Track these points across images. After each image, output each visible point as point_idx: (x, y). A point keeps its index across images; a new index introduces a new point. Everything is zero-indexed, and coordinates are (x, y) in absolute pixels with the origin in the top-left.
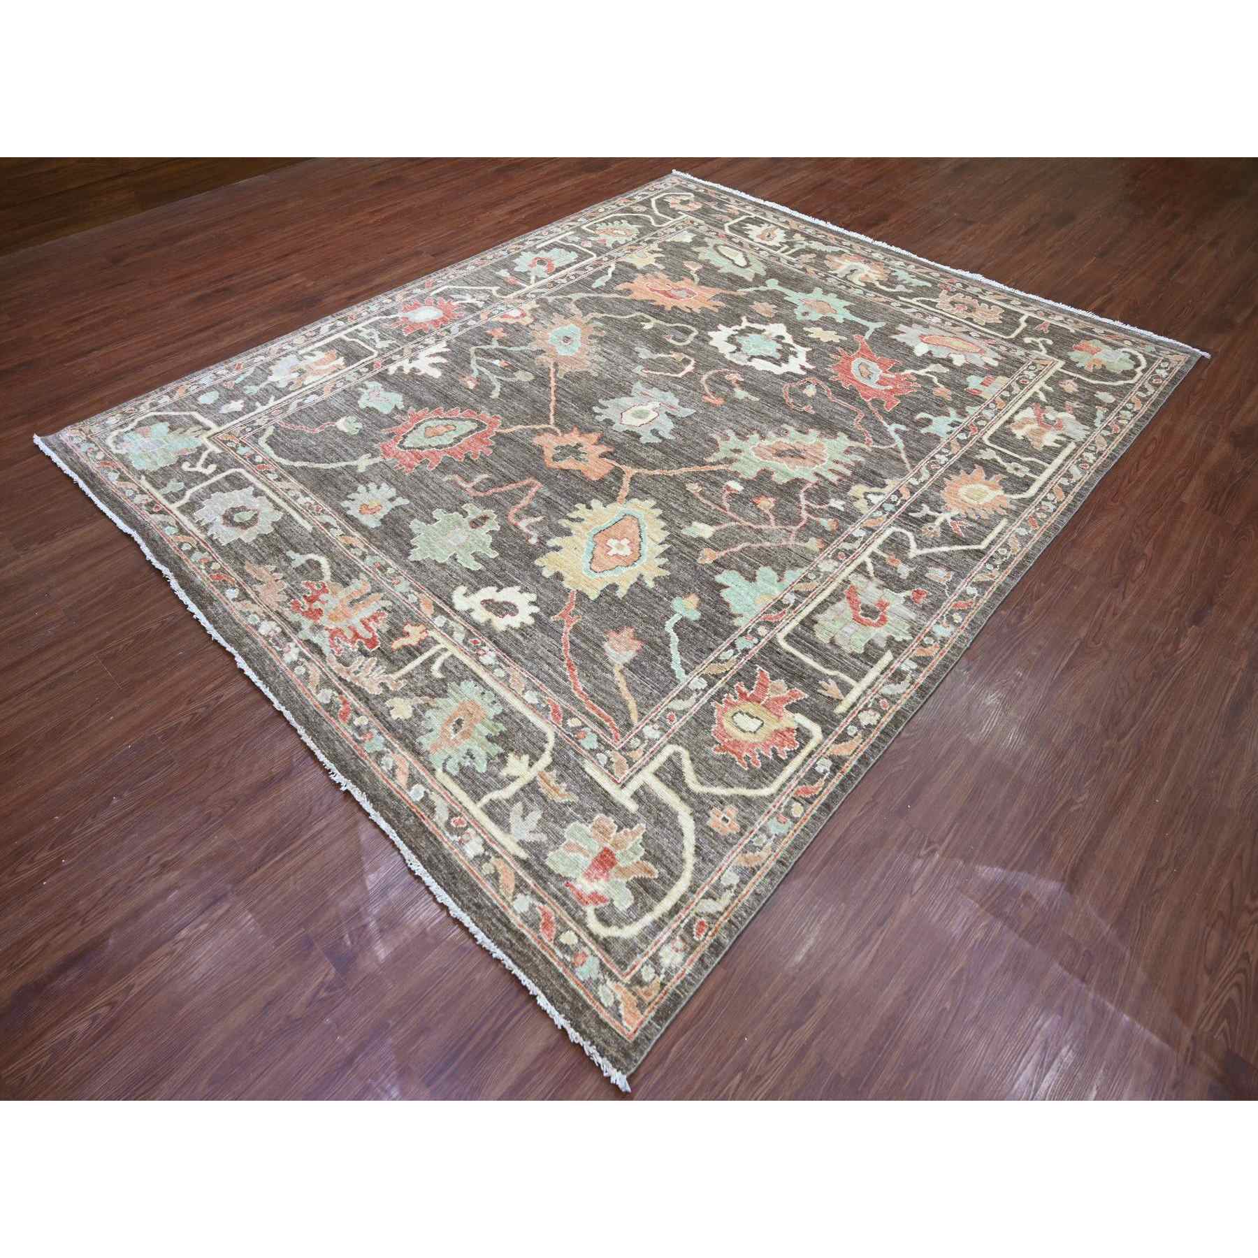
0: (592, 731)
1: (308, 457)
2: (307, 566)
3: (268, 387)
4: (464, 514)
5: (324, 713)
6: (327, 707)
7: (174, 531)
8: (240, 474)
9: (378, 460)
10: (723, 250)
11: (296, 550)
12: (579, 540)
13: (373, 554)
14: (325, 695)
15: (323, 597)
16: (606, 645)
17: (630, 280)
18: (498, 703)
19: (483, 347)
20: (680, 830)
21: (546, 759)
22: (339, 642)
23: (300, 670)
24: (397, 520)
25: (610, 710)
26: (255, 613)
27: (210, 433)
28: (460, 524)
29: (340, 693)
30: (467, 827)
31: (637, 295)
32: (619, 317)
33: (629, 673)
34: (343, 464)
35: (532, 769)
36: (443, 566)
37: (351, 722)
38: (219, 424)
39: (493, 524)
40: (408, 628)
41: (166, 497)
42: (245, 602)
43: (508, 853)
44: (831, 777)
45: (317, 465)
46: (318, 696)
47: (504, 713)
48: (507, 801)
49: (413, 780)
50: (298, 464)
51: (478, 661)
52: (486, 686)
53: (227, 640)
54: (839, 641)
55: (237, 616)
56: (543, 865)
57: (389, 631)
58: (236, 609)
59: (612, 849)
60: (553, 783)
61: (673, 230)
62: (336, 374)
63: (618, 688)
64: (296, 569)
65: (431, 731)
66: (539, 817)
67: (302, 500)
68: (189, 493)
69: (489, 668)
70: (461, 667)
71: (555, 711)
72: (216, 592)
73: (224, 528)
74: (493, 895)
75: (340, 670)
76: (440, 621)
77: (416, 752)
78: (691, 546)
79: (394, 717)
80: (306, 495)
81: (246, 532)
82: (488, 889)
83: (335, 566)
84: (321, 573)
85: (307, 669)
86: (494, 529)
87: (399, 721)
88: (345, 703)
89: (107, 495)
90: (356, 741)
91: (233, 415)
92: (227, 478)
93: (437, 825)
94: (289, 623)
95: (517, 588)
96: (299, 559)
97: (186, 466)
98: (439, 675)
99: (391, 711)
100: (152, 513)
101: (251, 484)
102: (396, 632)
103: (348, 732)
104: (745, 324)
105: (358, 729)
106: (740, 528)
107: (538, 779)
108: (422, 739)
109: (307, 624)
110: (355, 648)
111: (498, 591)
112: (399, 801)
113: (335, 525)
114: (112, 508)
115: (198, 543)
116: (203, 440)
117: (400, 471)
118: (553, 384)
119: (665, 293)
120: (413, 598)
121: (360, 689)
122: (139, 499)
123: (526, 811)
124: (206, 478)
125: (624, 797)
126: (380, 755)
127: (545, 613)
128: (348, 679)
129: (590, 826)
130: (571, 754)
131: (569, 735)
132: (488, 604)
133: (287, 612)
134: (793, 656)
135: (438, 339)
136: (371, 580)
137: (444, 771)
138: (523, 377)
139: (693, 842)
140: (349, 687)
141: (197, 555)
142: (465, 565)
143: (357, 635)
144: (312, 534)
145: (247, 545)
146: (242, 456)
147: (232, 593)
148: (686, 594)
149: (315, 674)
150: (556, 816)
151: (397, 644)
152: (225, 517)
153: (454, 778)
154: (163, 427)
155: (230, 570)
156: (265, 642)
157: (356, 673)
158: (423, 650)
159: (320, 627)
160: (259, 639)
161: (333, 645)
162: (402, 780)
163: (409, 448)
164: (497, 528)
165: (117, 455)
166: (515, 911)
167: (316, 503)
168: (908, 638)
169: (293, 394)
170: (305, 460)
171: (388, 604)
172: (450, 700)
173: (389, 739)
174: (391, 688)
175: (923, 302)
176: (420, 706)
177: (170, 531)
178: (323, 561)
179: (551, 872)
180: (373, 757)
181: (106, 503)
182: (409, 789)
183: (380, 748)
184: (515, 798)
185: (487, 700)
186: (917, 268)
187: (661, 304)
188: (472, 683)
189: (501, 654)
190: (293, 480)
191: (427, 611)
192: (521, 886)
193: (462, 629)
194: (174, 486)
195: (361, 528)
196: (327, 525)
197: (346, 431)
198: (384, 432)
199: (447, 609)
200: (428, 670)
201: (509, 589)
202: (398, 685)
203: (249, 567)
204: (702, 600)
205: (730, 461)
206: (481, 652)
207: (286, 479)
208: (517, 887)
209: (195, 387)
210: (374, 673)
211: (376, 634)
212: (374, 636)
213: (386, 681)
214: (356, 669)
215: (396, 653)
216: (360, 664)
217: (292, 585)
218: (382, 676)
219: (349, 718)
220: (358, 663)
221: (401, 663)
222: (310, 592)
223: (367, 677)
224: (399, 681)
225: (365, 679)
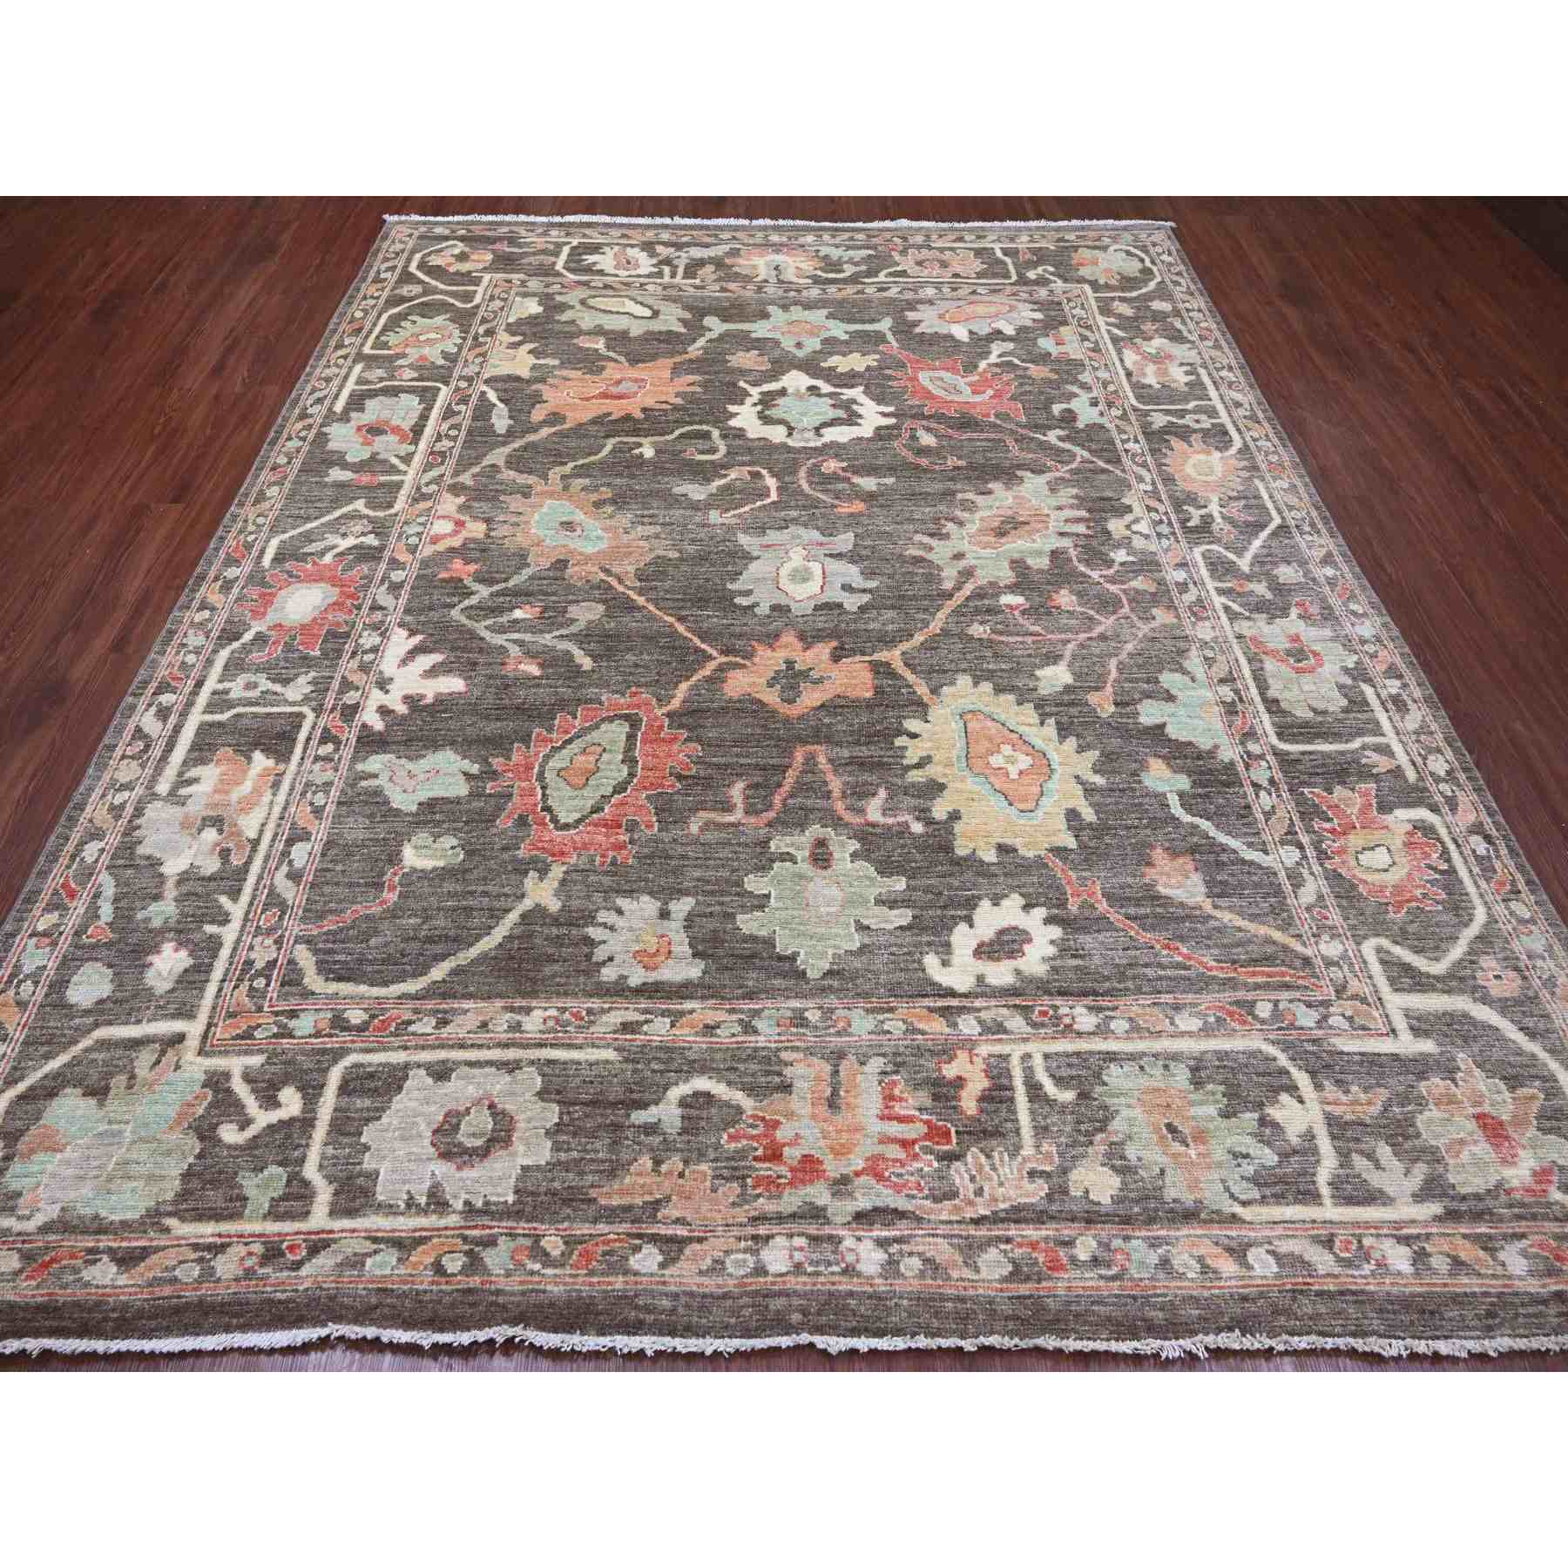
0: (1291, 1001)
1: (438, 949)
2: (694, 1112)
3: (184, 889)
4: (788, 857)
5: (1024, 1289)
6: (1016, 1275)
7: (390, 1257)
8: (357, 1066)
9: (557, 871)
10: (597, 302)
11: (643, 1105)
12: (958, 785)
13: (756, 1013)
14: (993, 1266)
15: (781, 1135)
16: (1162, 890)
17: (537, 399)
18: (1172, 1064)
19: (466, 603)
20: (1490, 1027)
21: (1302, 1079)
22: (899, 1175)
23: (911, 1265)
24: (716, 939)
25: (1268, 960)
26: (727, 1253)
27: (193, 1042)
28: (801, 877)
29: (1008, 1240)
30: (1360, 1242)
31: (575, 417)
32: (592, 458)
33: (1221, 902)
34: (513, 917)
35: (1308, 1105)
36: (863, 949)
37: (1074, 1260)
38: (188, 1014)
39: (843, 845)
40: (950, 1071)
41: (274, 1214)
42: (688, 1251)
43: (1426, 1224)
44: (1497, 851)
45: (474, 952)
46: (984, 1274)
47: (1194, 1070)
48: (1341, 1166)
49: (1238, 1252)
50: (438, 972)
51: (1079, 1034)
52: (1132, 1057)
53: (747, 1333)
54: (1321, 706)
55: (711, 1284)
56: (1464, 1198)
57: (936, 1097)
58: (687, 1274)
59: (1479, 1110)
60: (1344, 1098)
61: (498, 304)
62: (285, 787)
63: (1240, 929)
64: (684, 1131)
65: (1162, 1172)
66: (1388, 1149)
67: (533, 1023)
68: (311, 1171)
69: (1102, 1031)
70: (1075, 1060)
71: (1231, 1014)
72: (619, 1282)
73: (468, 1173)
74: (1482, 1285)
75: (957, 1209)
76: (968, 1026)
77: (1189, 1215)
78: (1072, 704)
79: (1106, 1200)
80: (528, 1011)
81: (518, 1146)
82: (1467, 1284)
83: (732, 1076)
84: (728, 1104)
85: (920, 1254)
86: (852, 849)
87: (1117, 1200)
88: (1034, 1245)
89: (140, 1314)
90: (1114, 1278)
91: (193, 978)
92: (344, 1089)
93: (1336, 1276)
94: (793, 1216)
95: (985, 904)
96: (667, 1112)
97: (230, 1134)
98: (1068, 1096)
99: (1091, 1197)
100: (297, 1265)
101: (407, 1066)
102: (944, 1092)
103: (1090, 1280)
104: (755, 392)
105: (1095, 1261)
106: (1082, 646)
107: (1328, 1108)
108: (1170, 1193)
109: (819, 1194)
110: (928, 1164)
111: (971, 926)
112: (1261, 1295)
113: (642, 1018)
114: (196, 1330)
115: (465, 1239)
116: (195, 1066)
117: (614, 863)
118: (641, 600)
119: (604, 395)
120: (895, 1026)
121: (1017, 1209)
122: (225, 1266)
123: (1370, 1156)
124: (306, 1122)
125: (1408, 1045)
126: (1165, 1263)
127: (1058, 907)
128: (983, 1211)
129: (1431, 1106)
130: (1309, 1047)
131: (1280, 1029)
132: (985, 951)
133: (764, 1205)
134: (1311, 753)
135: (381, 629)
136: (810, 1052)
137: (1244, 1204)
138: (586, 614)
139: (1514, 1028)
140: (1003, 1221)
141: (496, 1259)
142: (890, 927)
143: (905, 1144)
144: (626, 1060)
145: (552, 1166)
146: (318, 1034)
147: (647, 1260)
148: (1144, 766)
149: (943, 1250)
150: (1400, 1133)
151: (969, 1103)
152: (445, 1155)
153: (1263, 1200)
154: (70, 1109)
155: (584, 1229)
156: (804, 1279)
157: (979, 1192)
158: (1004, 1081)
159: (844, 1180)
160: (794, 1283)
161: (898, 1188)
162: (1228, 1267)
163: (579, 821)
164: (854, 845)
165: (45, 1229)
166: (1520, 1278)
167: (563, 1010)
168: (1355, 658)
169: (255, 868)
170: (444, 957)
171: (876, 1064)
172: (1125, 1112)
173: (1144, 1233)
174: (1048, 1168)
175: (891, 274)
176: (1109, 1156)
177: (383, 1265)
178: (702, 1083)
179: (1478, 1197)
180: (1161, 1275)
181: (167, 1332)
182: (1249, 1267)
183: (1153, 1258)
184: (1344, 1156)
185: (1158, 1072)
186: (834, 237)
187: (622, 413)
188: (1114, 1069)
189: (1089, 1001)
190: (468, 1004)
191: (938, 1026)
192: (1487, 1244)
193: (1005, 1011)
194: (260, 1187)
195: (683, 990)
196: (627, 1027)
197: (441, 864)
198: (504, 823)
199: (955, 1002)
200: (1051, 1102)
201: (978, 910)
202: (1048, 1156)
203: (609, 1195)
204: (1164, 758)
205: (968, 573)
206: (1067, 1021)
207: (454, 1011)
208: (1485, 1249)
209: (28, 986)
210: (1001, 1171)
211: (925, 1117)
212: (927, 1122)
213: (1030, 1166)
214: (971, 1187)
215: (984, 1118)
216: (966, 1176)
217: (716, 1160)
218: (1015, 1164)
219: (1065, 1261)
220: (962, 1178)
221: (1009, 1125)
222: (755, 1145)
223: (1001, 1184)
224: (1043, 1150)
225: (1002, 1190)
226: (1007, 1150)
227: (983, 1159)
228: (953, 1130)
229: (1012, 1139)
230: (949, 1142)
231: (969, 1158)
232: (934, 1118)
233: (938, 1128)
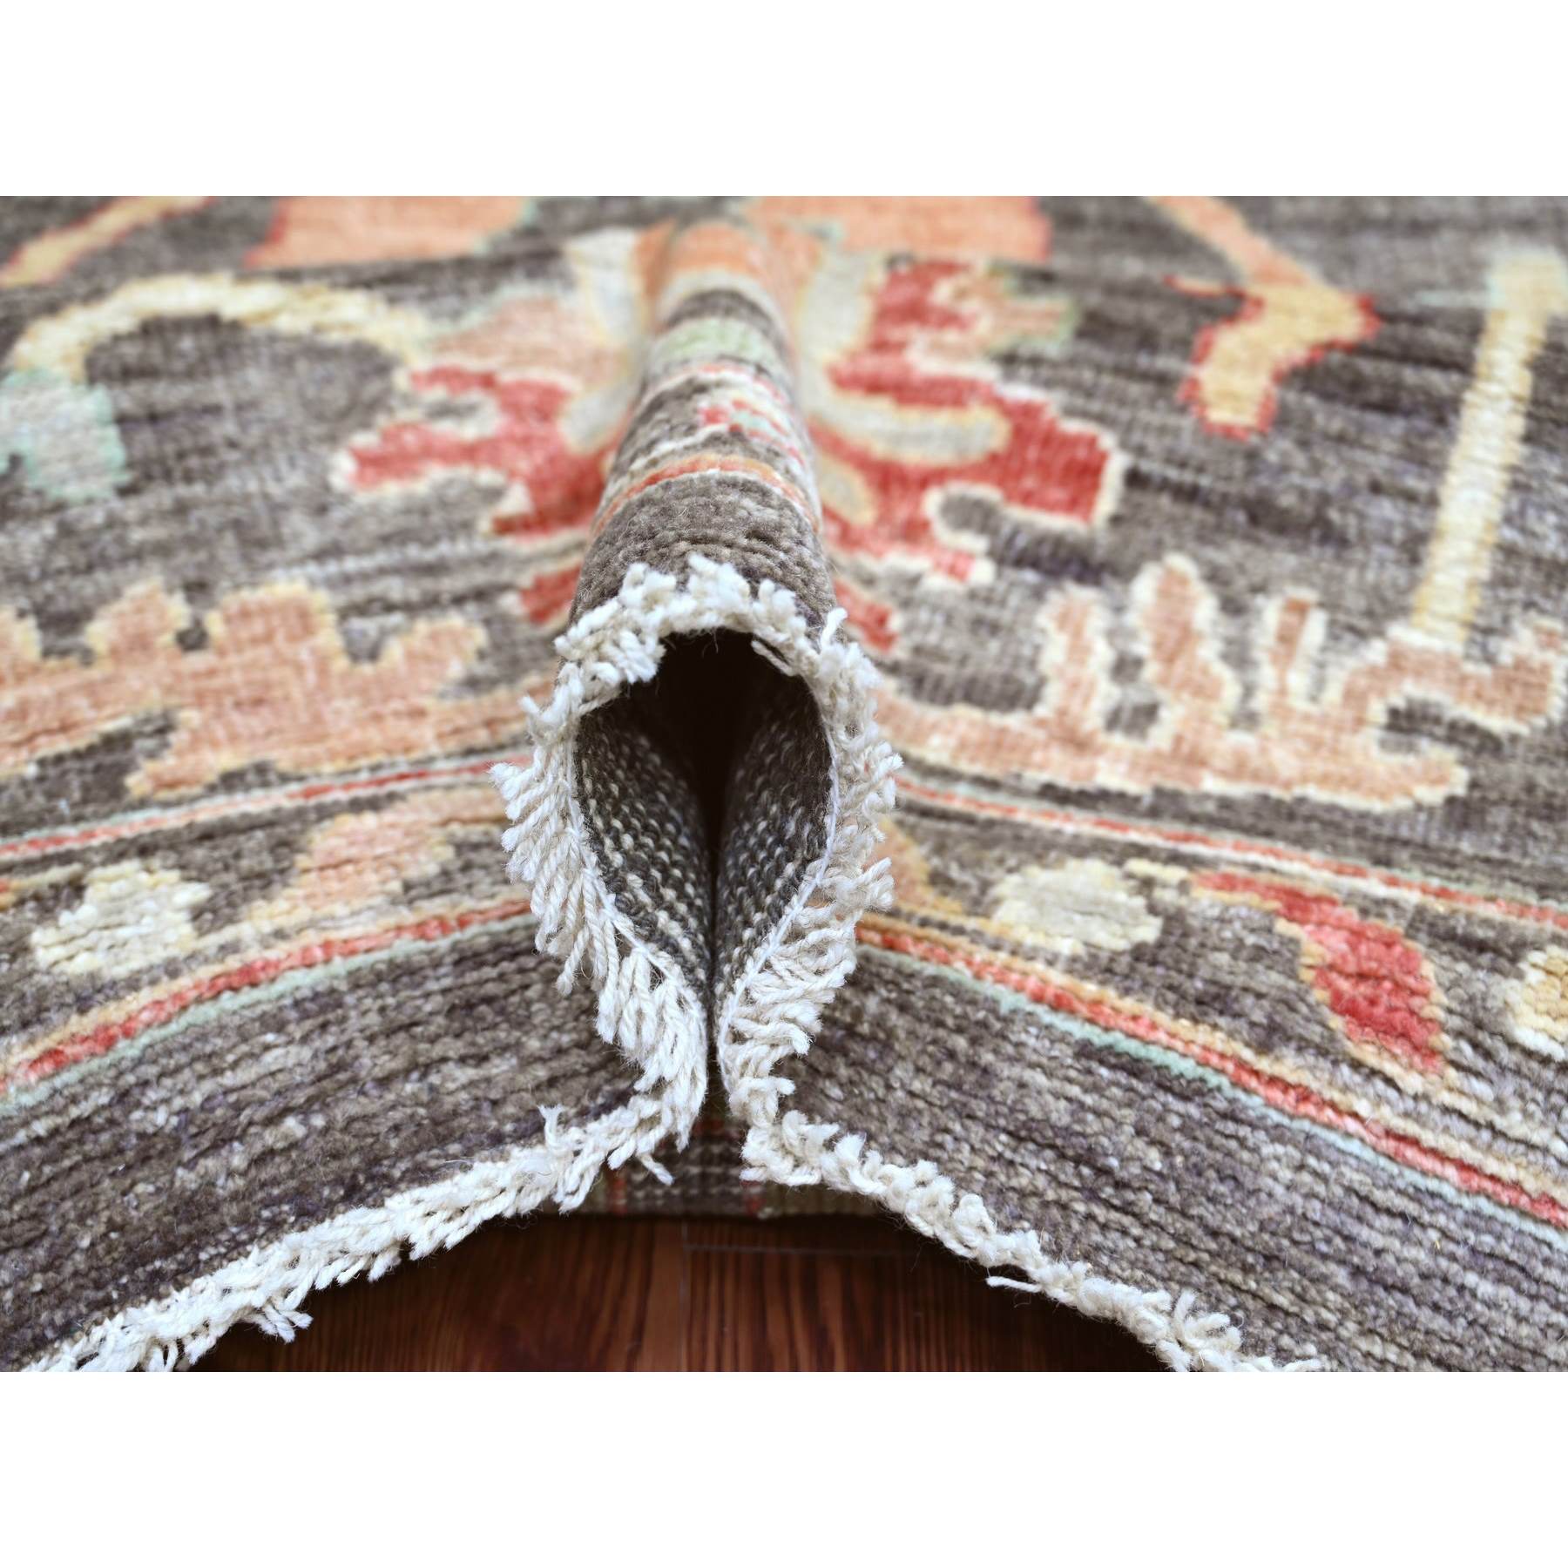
110: (954, 564)
210: (1267, 675)
211: (1021, 392)
212: (1023, 419)
213: (1406, 691)
214: (1106, 694)
215: (1279, 449)
216: (1102, 654)
217: (333, 551)
218: (1345, 669)
219: (1436, 1006)
220: (1079, 650)
221: (1386, 509)
222: (487, 476)
223: (1246, 719)
224: (1506, 651)
225: (1242, 739)
226: (1330, 604)
227: (1204, 608)
228: (1116, 466)
229: (1382, 568)
230: (1079, 501)
231: (1145, 587)
232: (1050, 402)
233: (1051, 439)
